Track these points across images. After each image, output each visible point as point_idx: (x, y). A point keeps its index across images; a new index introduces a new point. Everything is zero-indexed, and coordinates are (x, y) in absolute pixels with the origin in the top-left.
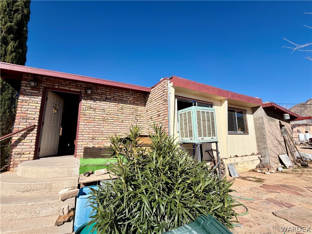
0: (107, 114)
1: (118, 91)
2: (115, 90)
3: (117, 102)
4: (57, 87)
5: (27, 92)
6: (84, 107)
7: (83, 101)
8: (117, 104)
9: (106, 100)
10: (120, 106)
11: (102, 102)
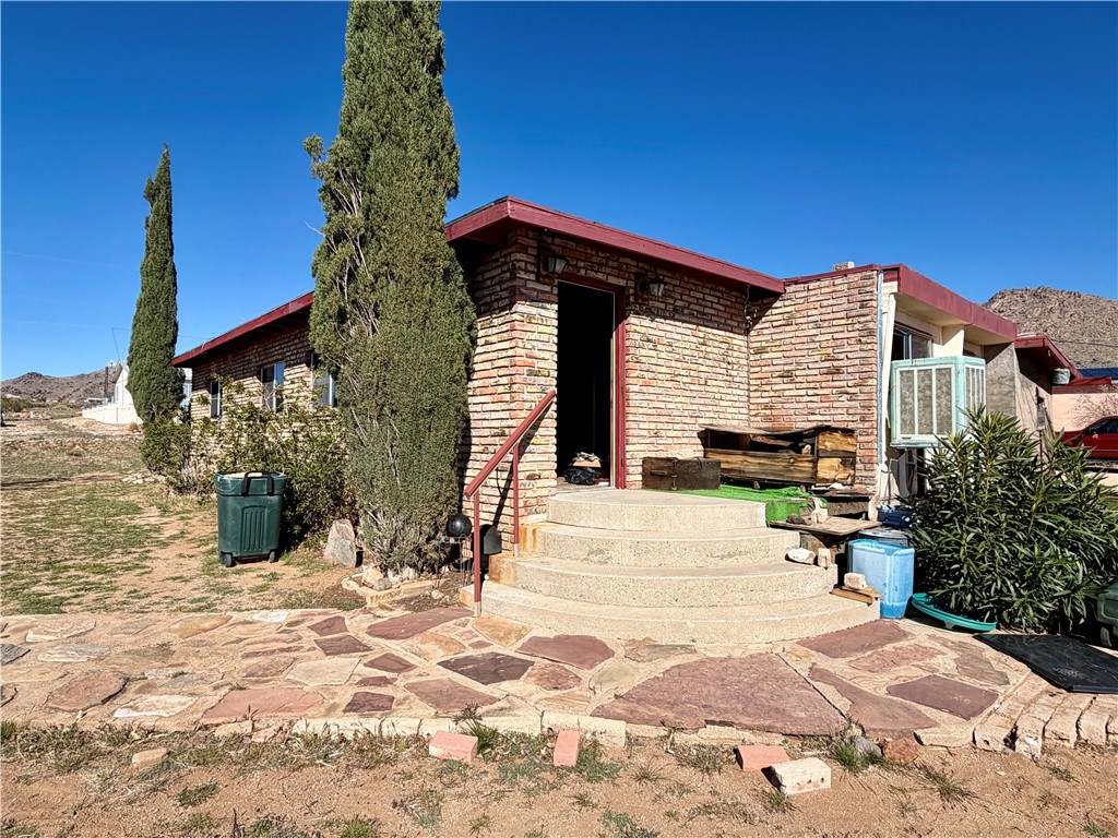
0: (677, 361)
1: (696, 285)
2: (691, 281)
3: (695, 320)
4: (583, 272)
5: (529, 289)
6: (637, 337)
7: (633, 319)
8: (694, 326)
9: (674, 314)
10: (701, 335)
11: (668, 321)
